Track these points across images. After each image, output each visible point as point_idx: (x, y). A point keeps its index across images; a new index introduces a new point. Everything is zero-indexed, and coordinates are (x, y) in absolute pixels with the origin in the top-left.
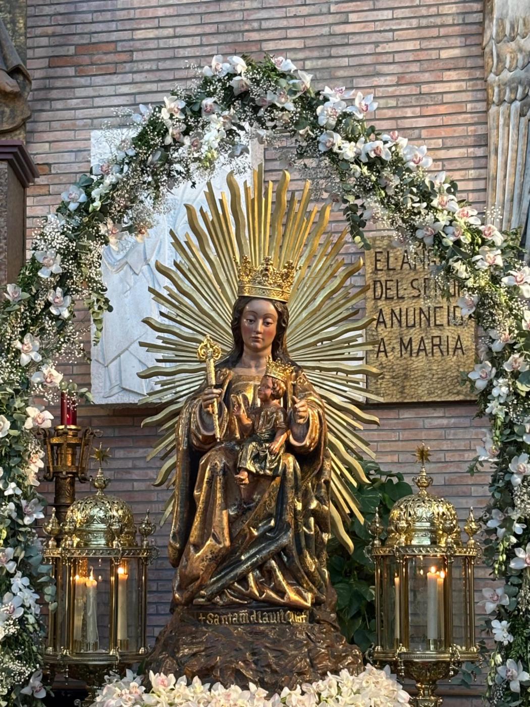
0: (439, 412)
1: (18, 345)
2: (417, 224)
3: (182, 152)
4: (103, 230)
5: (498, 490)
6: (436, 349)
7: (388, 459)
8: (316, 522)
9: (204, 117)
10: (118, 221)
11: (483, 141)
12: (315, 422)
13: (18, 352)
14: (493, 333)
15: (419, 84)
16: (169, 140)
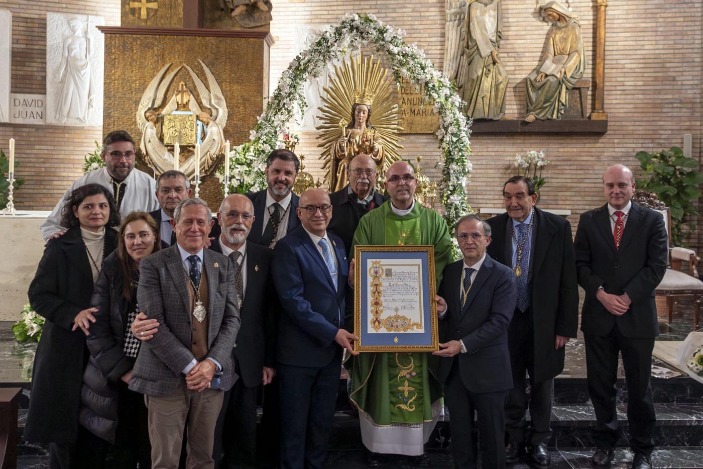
0: (424, 137)
1: (273, 118)
2: (419, 78)
3: (333, 48)
4: (304, 77)
5: (445, 175)
6: (424, 114)
7: (405, 154)
8: (380, 185)
9: (343, 36)
10: (310, 73)
11: (443, 35)
12: (381, 150)
13: (273, 121)
14: (445, 119)
15: (420, 12)
16: (329, 44)
